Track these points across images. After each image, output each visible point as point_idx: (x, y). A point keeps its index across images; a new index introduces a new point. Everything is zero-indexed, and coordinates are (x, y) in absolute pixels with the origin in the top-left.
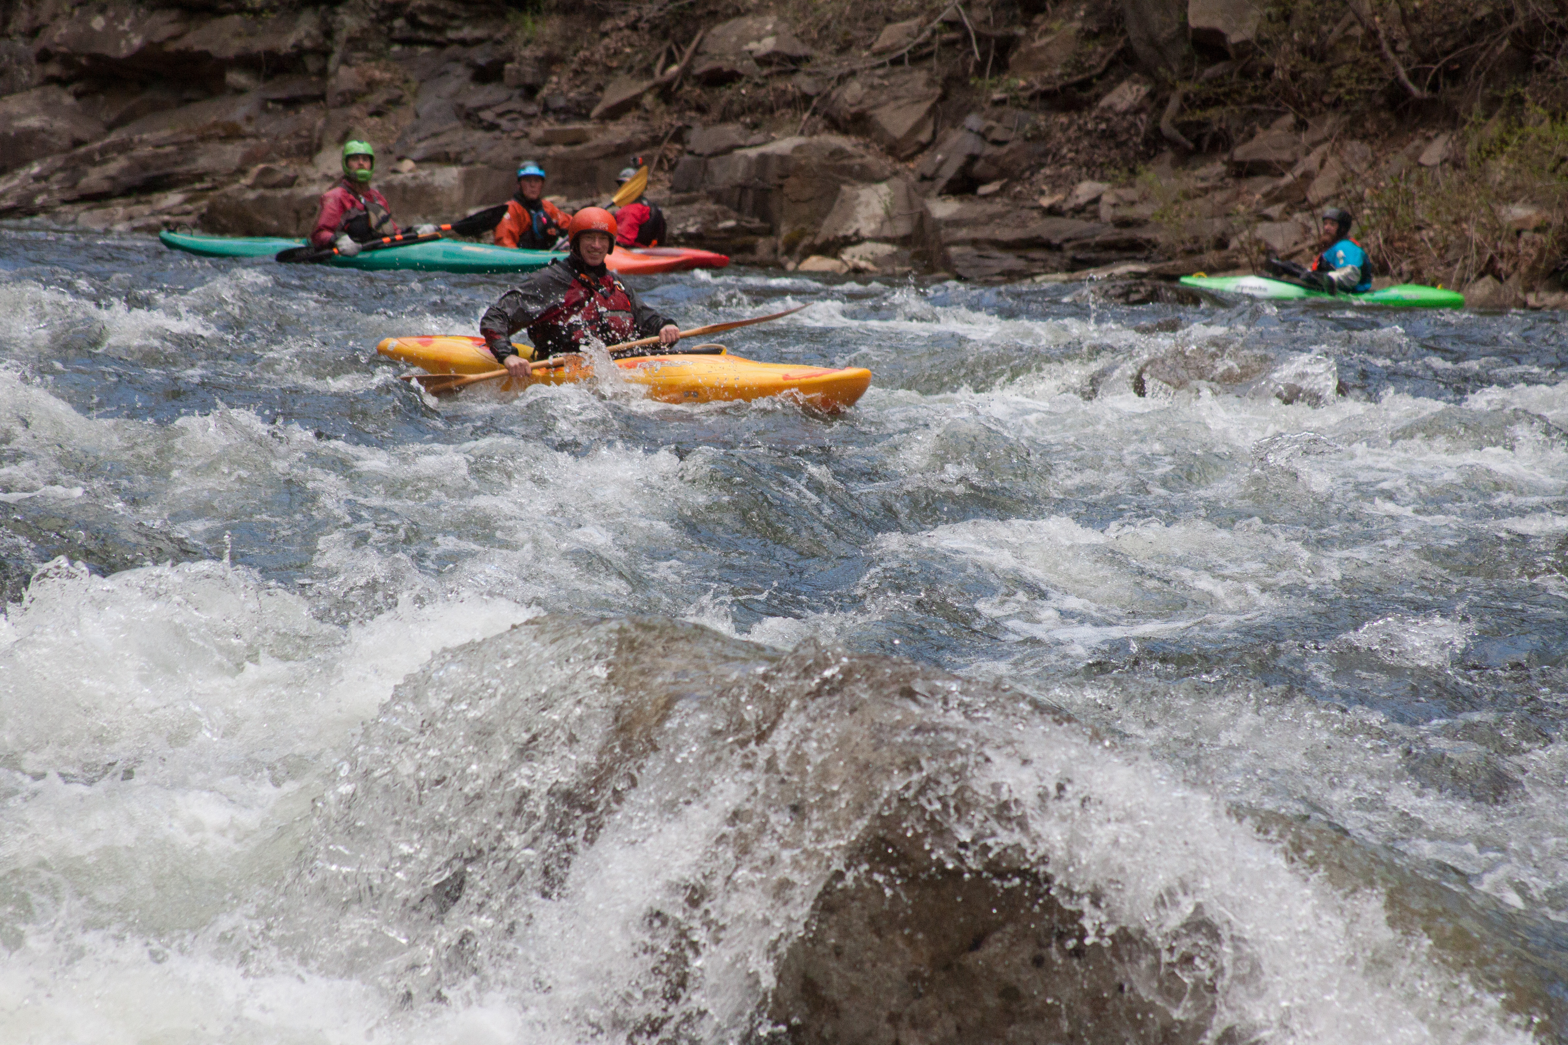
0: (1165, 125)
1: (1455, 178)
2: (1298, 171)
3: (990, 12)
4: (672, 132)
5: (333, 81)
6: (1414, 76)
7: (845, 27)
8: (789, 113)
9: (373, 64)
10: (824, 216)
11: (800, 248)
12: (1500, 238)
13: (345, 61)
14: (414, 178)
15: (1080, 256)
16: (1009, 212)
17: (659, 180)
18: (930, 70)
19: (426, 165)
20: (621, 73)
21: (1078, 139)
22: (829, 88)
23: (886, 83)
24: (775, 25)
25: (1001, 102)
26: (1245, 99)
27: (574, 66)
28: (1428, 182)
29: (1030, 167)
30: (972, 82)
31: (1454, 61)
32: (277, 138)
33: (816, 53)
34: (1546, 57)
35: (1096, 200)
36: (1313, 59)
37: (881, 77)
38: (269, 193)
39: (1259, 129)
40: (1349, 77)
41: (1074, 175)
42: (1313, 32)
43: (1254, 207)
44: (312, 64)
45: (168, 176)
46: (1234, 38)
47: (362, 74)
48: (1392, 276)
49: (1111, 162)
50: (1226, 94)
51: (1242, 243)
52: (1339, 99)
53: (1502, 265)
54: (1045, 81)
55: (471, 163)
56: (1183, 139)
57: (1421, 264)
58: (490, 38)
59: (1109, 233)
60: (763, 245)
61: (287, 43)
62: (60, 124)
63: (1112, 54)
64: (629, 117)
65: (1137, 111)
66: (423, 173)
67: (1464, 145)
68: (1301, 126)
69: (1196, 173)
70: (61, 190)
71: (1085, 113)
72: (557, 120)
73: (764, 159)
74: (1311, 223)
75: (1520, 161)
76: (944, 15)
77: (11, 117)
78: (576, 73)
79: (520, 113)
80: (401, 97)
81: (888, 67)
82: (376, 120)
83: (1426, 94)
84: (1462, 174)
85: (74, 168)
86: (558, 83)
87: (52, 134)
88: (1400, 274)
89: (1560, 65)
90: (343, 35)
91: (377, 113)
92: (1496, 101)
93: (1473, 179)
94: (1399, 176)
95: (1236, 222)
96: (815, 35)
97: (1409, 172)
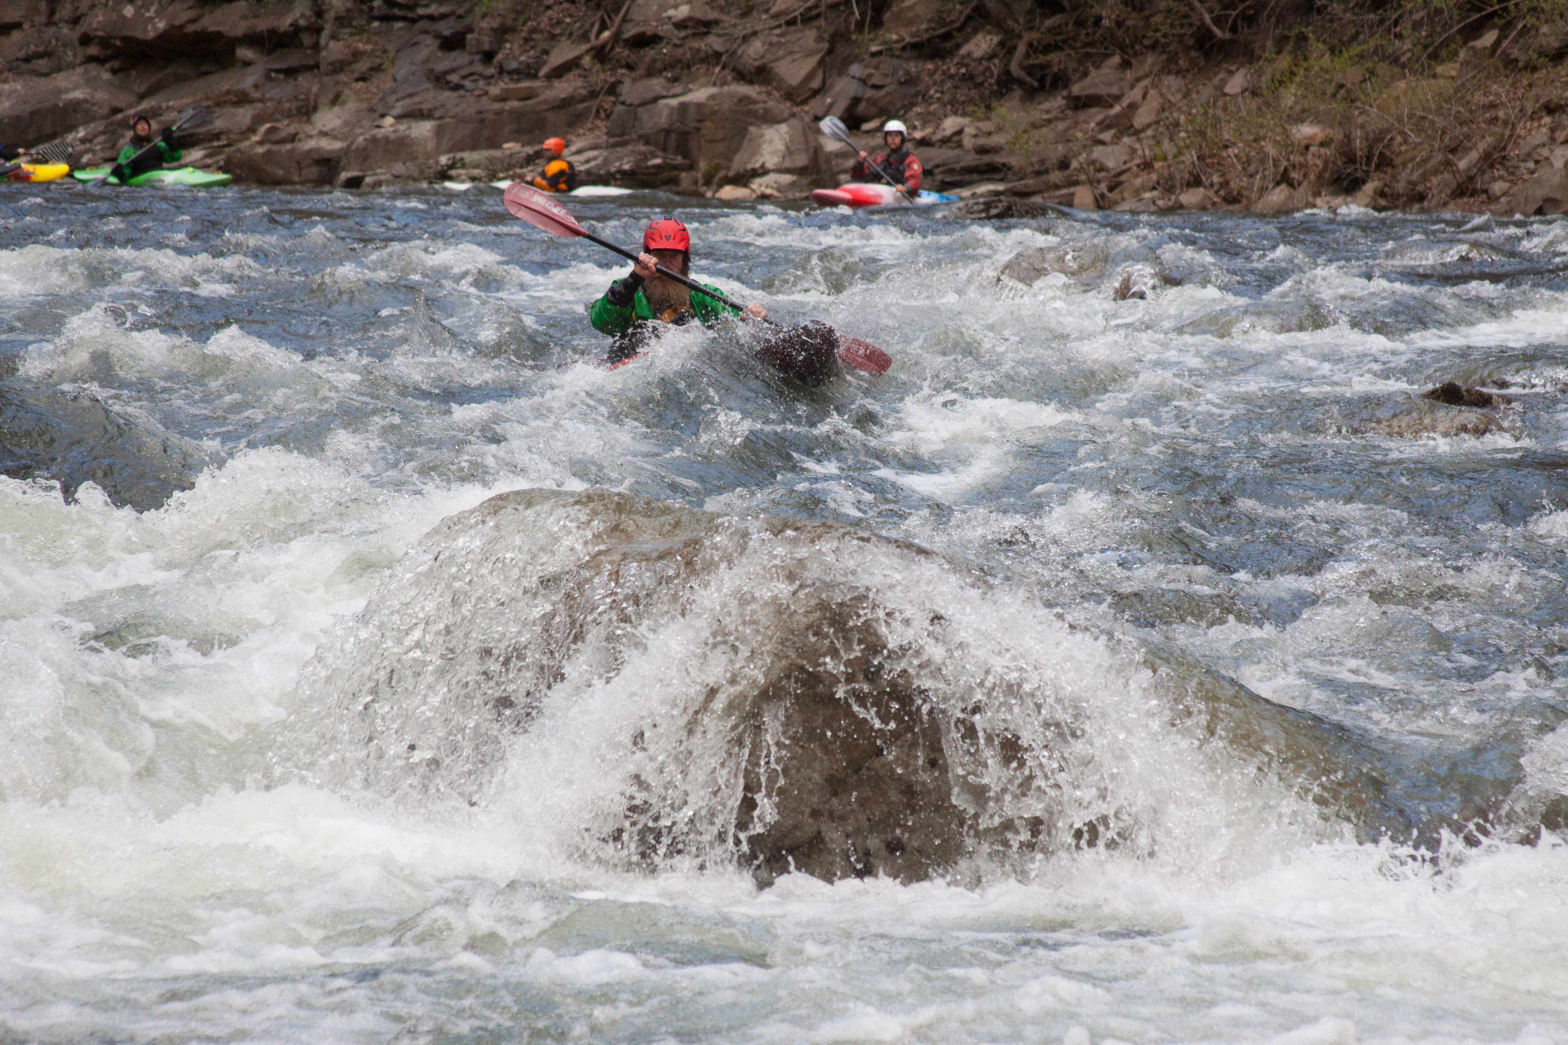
0: (1014, 68)
1: (1254, 105)
2: (1125, 102)
4: (606, 87)
5: (324, 53)
6: (1217, 21)
8: (703, 69)
9: (357, 38)
10: (735, 152)
11: (716, 180)
12: (1292, 152)
13: (334, 37)
14: (395, 132)
15: (949, 179)
17: (598, 128)
18: (819, 28)
19: (404, 121)
20: (563, 39)
21: (943, 81)
22: (735, 46)
23: (782, 40)
25: (879, 53)
26: (1079, 45)
27: (524, 34)
28: (1231, 107)
29: (904, 107)
30: (854, 37)
31: (1250, 7)
32: (280, 102)
33: (724, 17)
35: (960, 132)
36: (1134, 9)
37: (779, 36)
38: (275, 148)
39: (1091, 69)
40: (1164, 23)
41: (941, 111)
43: (1089, 134)
44: (307, 39)
45: (191, 135)
47: (349, 47)
48: (1205, 187)
49: (971, 100)
50: (1064, 41)
51: (1081, 164)
52: (1157, 42)
53: (1294, 175)
54: (913, 35)
55: (441, 118)
56: (1028, 79)
57: (1228, 177)
58: (453, 13)
59: (971, 159)
60: (686, 178)
61: (285, 23)
62: (100, 95)
63: (968, 11)
64: (571, 76)
65: (991, 57)
66: (402, 127)
67: (1260, 76)
68: (1126, 64)
69: (1041, 107)
70: (102, 150)
71: (948, 60)
72: (511, 80)
73: (684, 106)
74: (1137, 146)
75: (1306, 89)
77: (60, 91)
78: (526, 40)
79: (480, 75)
80: (381, 65)
81: (784, 28)
82: (360, 84)
83: (1228, 35)
84: (1260, 100)
85: (114, 132)
86: (511, 49)
87: (94, 104)
88: (1212, 185)
89: (1337, 8)
90: (330, 15)
91: (363, 79)
92: (1286, 39)
93: (1268, 105)
94: (1208, 104)
95: (1076, 146)
96: (722, 2)
97: (1216, 100)
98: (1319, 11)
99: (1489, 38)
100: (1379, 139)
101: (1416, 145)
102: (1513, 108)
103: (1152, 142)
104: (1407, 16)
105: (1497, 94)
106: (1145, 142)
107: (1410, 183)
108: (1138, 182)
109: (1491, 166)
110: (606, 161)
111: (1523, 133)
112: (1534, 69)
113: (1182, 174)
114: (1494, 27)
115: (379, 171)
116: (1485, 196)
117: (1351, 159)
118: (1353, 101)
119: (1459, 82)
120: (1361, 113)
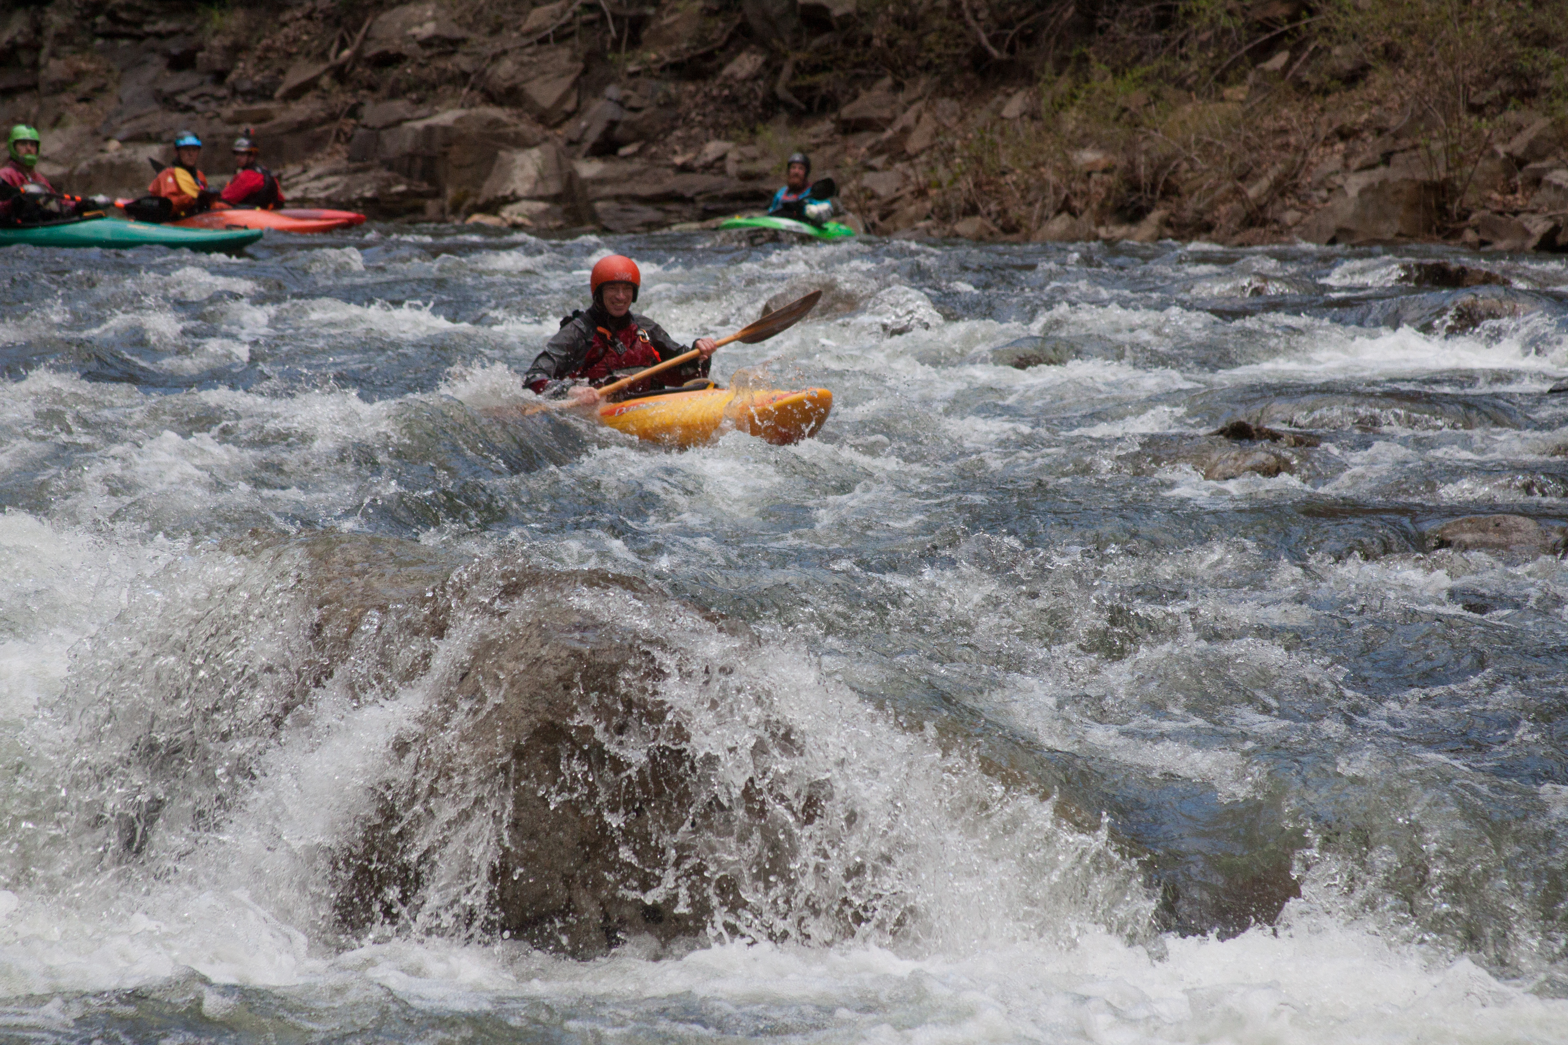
0: (780, 90)
1: (1033, 129)
2: (898, 126)
4: (347, 109)
5: (43, 73)
6: (994, 41)
7: (496, 12)
8: (450, 90)
9: (79, 56)
10: (485, 177)
11: (464, 207)
12: (1073, 179)
13: (54, 55)
14: (120, 156)
15: (711, 207)
16: (645, 170)
17: (338, 152)
18: (573, 47)
19: (130, 144)
20: (300, 58)
21: (705, 104)
22: (484, 66)
23: (534, 59)
24: (435, 12)
25: (636, 74)
26: (848, 65)
27: (258, 53)
28: (1009, 132)
29: (663, 130)
30: (610, 56)
31: (1028, 26)
33: (472, 36)
34: (1106, 21)
35: (722, 158)
36: (906, 28)
37: (530, 55)
39: (861, 90)
40: (938, 43)
41: (703, 135)
42: (905, 5)
43: (860, 159)
44: (25, 58)
46: (837, 12)
47: (69, 66)
48: (982, 216)
49: (735, 123)
50: (832, 62)
51: (851, 191)
52: (930, 63)
53: (1077, 203)
54: (673, 54)
56: (796, 101)
57: (1006, 204)
58: (182, 30)
59: (734, 186)
60: (432, 206)
61: (2, 40)
63: (731, 29)
64: (309, 96)
65: (755, 78)
66: (128, 152)
67: (1039, 100)
68: (898, 87)
69: (809, 131)
71: (710, 81)
72: (245, 101)
73: (429, 129)
74: (910, 172)
75: (1088, 112)
78: (260, 59)
79: (212, 95)
80: (105, 85)
81: (536, 46)
82: (82, 106)
83: (1005, 56)
84: (1039, 124)
86: (244, 68)
88: (989, 214)
89: (1118, 27)
90: (51, 32)
91: (85, 99)
92: (1065, 60)
93: (1048, 129)
94: (985, 128)
95: (845, 173)
96: (470, 19)
97: (993, 125)
98: (1101, 31)
99: (1280, 60)
100: (1163, 166)
101: (1203, 172)
102: (1305, 133)
103: (926, 169)
104: (1192, 36)
105: (1288, 119)
106: (919, 168)
107: (1196, 212)
108: (912, 210)
109: (1283, 195)
110: (347, 187)
111: (1315, 160)
112: (1327, 93)
113: (957, 201)
114: (1284, 48)
116: (1275, 227)
117: (1134, 186)
118: (1136, 126)
119: (1248, 106)
120: (1146, 138)
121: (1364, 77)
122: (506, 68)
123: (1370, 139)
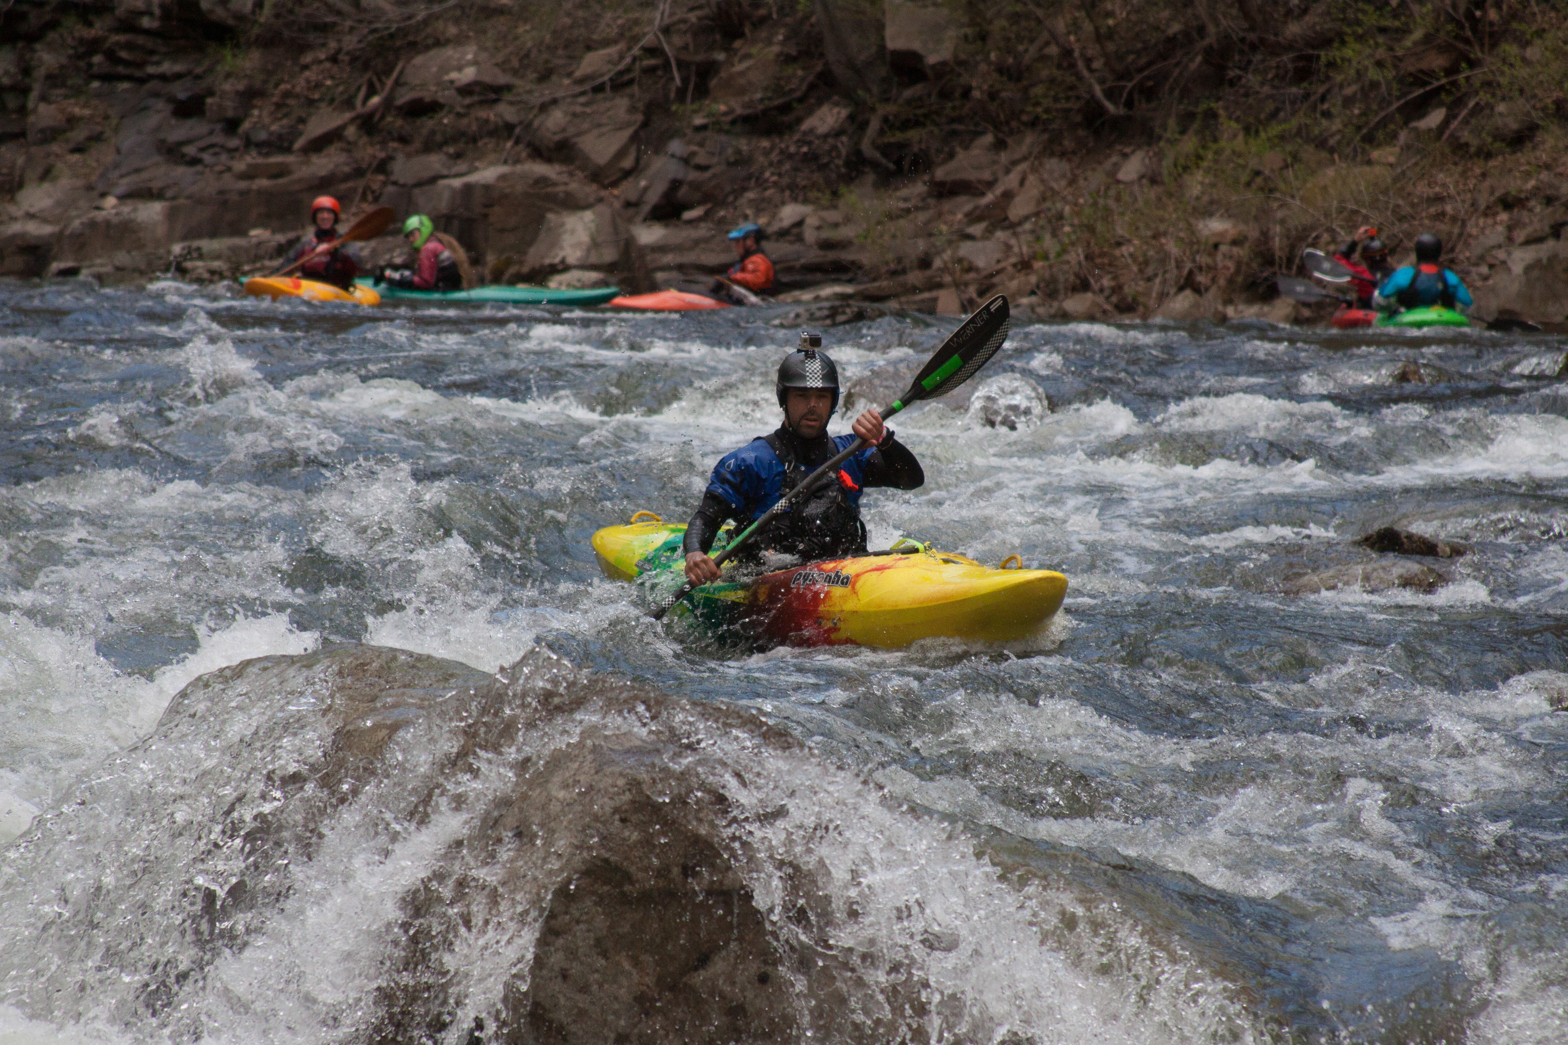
0: (866, 147)
1: (1153, 195)
2: (999, 190)
3: (689, 38)
4: (375, 164)
5: (32, 119)
6: (1110, 94)
7: (545, 56)
8: (491, 143)
9: (72, 101)
10: (530, 244)
11: (507, 276)
12: (1198, 252)
13: (44, 98)
14: (117, 214)
15: (786, 278)
16: (713, 236)
18: (632, 96)
19: (129, 201)
20: (323, 105)
21: (780, 162)
22: (531, 116)
23: (588, 110)
24: (476, 54)
25: (703, 128)
26: (943, 120)
27: (275, 99)
28: (1126, 198)
29: (733, 191)
30: (674, 108)
31: (1148, 78)
33: (517, 82)
34: (1238, 72)
35: (800, 224)
36: (1010, 78)
37: (584, 105)
39: (958, 149)
40: (1045, 96)
41: (778, 198)
42: (1009, 52)
43: (956, 227)
44: (11, 101)
46: (932, 59)
47: (62, 111)
48: (1094, 292)
49: (814, 184)
50: (926, 116)
51: (945, 263)
52: (1037, 118)
53: (1201, 278)
54: (745, 106)
55: (174, 198)
56: (884, 161)
57: (1122, 280)
58: (189, 73)
59: (813, 256)
63: (811, 78)
64: (332, 149)
65: (838, 133)
66: (126, 209)
67: (1160, 160)
68: (1000, 145)
69: (898, 194)
71: (786, 137)
72: (260, 154)
73: (468, 189)
74: (1013, 241)
75: (1216, 176)
76: (644, 42)
79: (222, 146)
80: (102, 133)
81: (590, 95)
82: (76, 157)
83: (1122, 111)
84: (1160, 189)
86: (260, 116)
88: (1102, 290)
89: (1252, 79)
90: (41, 72)
91: (79, 149)
92: (1191, 116)
93: (1170, 195)
94: (1098, 191)
95: (939, 242)
96: (515, 63)
97: (1108, 188)
99: (1435, 118)
100: (1301, 238)
102: (1464, 201)
103: (1030, 238)
104: (1336, 90)
105: (1444, 185)
106: (1023, 238)
108: (1014, 285)
110: (374, 253)
111: (1474, 231)
112: (1489, 156)
113: (1066, 276)
114: (1441, 104)
115: (98, 261)
117: (1268, 260)
118: (1271, 191)
119: (1399, 170)
120: (1281, 206)
121: (1531, 138)
122: (556, 119)
123: (1538, 209)
